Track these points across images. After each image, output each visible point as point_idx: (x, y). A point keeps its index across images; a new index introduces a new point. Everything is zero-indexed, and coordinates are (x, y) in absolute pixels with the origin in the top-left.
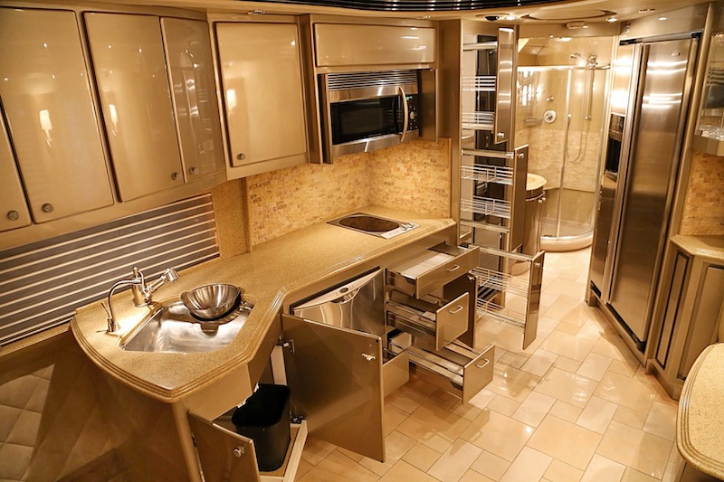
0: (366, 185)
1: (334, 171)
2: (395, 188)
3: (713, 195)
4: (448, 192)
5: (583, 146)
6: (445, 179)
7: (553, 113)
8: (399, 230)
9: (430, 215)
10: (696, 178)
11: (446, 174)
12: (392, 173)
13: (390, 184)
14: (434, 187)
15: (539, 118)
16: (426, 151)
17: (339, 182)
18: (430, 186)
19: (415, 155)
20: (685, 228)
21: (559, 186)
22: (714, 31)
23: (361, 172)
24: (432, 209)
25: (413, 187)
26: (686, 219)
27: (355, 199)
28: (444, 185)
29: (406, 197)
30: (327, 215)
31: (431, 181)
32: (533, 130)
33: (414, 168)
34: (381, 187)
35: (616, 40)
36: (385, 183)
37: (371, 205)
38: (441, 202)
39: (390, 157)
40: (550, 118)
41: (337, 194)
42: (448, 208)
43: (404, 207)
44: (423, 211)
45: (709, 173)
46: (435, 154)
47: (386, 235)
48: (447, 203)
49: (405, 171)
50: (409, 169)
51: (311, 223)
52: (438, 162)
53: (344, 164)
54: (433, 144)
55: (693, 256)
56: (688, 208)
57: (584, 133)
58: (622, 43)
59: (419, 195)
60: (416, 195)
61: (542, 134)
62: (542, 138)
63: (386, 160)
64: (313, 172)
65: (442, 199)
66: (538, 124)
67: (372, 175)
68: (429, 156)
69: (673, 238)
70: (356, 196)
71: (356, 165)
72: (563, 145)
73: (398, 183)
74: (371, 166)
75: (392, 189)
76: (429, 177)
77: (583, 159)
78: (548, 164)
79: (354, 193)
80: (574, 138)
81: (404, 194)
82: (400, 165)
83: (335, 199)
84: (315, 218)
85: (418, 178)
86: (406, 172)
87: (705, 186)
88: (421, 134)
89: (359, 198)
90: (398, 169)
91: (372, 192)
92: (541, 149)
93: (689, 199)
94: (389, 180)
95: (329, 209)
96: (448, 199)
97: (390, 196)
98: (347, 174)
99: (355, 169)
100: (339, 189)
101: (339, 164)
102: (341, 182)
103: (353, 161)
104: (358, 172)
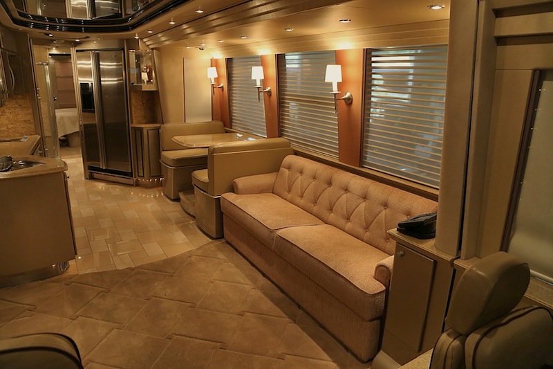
3: (139, 108)
4: (32, 121)
6: (30, 114)
10: (134, 101)
11: (30, 111)
14: (23, 119)
16: (14, 101)
18: (20, 119)
20: (134, 121)
22: (129, 49)
25: (8, 122)
26: (134, 118)
28: (29, 117)
29: (3, 129)
31: (20, 117)
35: (74, 49)
38: (28, 127)
42: (33, 129)
45: (138, 98)
46: (21, 101)
48: (33, 127)
50: (3, 112)
52: (23, 106)
54: (19, 96)
55: (142, 128)
56: (133, 113)
59: (12, 126)
60: (10, 126)
65: (29, 125)
68: (16, 103)
76: (18, 114)
85: (11, 116)
87: (137, 104)
93: (132, 110)
96: (33, 124)
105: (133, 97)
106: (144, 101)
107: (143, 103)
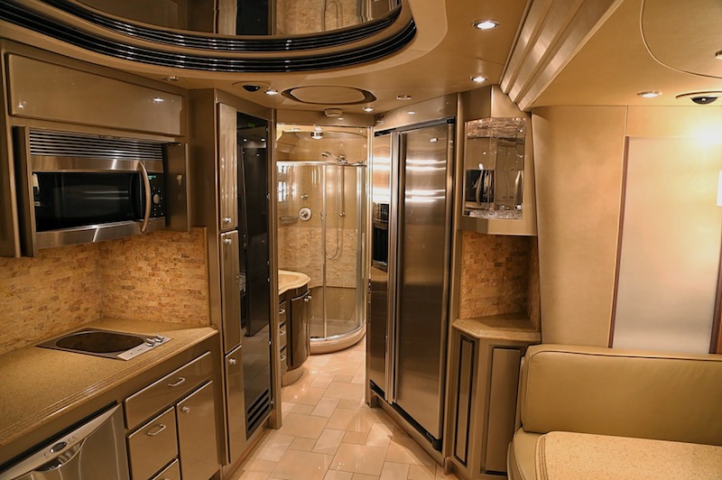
0: (97, 292)
1: (47, 273)
2: (137, 293)
3: (483, 276)
4: (205, 293)
5: (340, 242)
7: (308, 211)
8: (144, 348)
9: (185, 325)
10: (468, 260)
11: (202, 271)
12: (133, 274)
13: (129, 288)
14: (187, 288)
15: (296, 216)
16: (175, 244)
17: (55, 288)
18: (182, 287)
19: (162, 249)
20: (464, 312)
21: (322, 285)
23: (89, 274)
24: (186, 316)
25: (160, 291)
26: (463, 302)
27: (81, 311)
28: (200, 285)
29: (154, 304)
30: (36, 334)
31: (182, 281)
32: (290, 228)
33: (161, 266)
34: (117, 293)
35: (371, 131)
36: (123, 288)
37: (105, 318)
38: (197, 306)
39: (128, 254)
40: (306, 216)
41: (53, 305)
42: (206, 314)
43: (149, 316)
44: (175, 320)
45: (477, 254)
46: (188, 247)
47: (125, 355)
48: (205, 307)
49: (149, 270)
50: (155, 268)
51: (10, 348)
52: (191, 258)
53: (64, 264)
54: (185, 235)
55: (478, 339)
56: (464, 291)
57: (340, 229)
58: (377, 134)
59: (168, 300)
60: (165, 300)
61: (299, 232)
62: (298, 236)
63: (123, 258)
64: (14, 275)
65: (199, 303)
66: (294, 221)
67: (106, 279)
68: (179, 250)
69: (455, 323)
70: (83, 307)
71: (81, 265)
72: (320, 243)
73: (140, 287)
74: (103, 266)
75: (132, 294)
76: (181, 276)
77: (340, 255)
78: (307, 263)
79: (79, 302)
80: (331, 234)
81: (148, 299)
82: (142, 264)
83: (50, 312)
84: (18, 340)
85: (167, 278)
86: (151, 271)
87: (475, 267)
88: (168, 223)
89: (87, 309)
90: (140, 269)
91: (105, 300)
92: (299, 247)
93: (464, 282)
94: (129, 283)
95: (41, 327)
96: (206, 302)
97: (130, 304)
98: (69, 278)
99: (80, 271)
100: (56, 298)
101: (56, 264)
102: (60, 289)
103: (77, 260)
104: (85, 275)
105: (467, 247)
106: (502, 260)
107: (498, 265)
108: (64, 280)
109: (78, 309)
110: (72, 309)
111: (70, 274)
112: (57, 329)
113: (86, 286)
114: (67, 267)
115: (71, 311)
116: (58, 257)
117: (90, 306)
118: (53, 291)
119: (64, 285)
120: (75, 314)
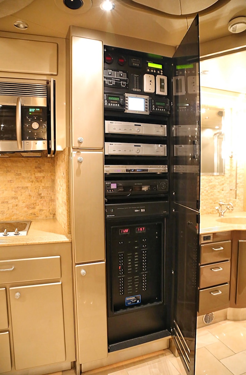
1: (10, 182)
17: (16, 192)
27: (36, 210)
41: (13, 202)
79: (35, 204)
83: (10, 205)
89: (41, 210)
98: (27, 187)
99: (37, 184)
100: (16, 198)
101: (17, 177)
102: (19, 193)
103: (35, 177)
104: (41, 188)
108: (23, 188)
109: (34, 208)
110: (28, 207)
111: (29, 185)
112: (15, 217)
113: (42, 195)
114: (26, 180)
115: (28, 208)
116: (19, 172)
117: (44, 208)
118: (13, 193)
119: (23, 191)
120: (31, 211)
